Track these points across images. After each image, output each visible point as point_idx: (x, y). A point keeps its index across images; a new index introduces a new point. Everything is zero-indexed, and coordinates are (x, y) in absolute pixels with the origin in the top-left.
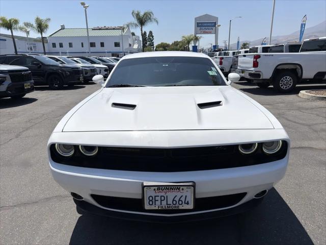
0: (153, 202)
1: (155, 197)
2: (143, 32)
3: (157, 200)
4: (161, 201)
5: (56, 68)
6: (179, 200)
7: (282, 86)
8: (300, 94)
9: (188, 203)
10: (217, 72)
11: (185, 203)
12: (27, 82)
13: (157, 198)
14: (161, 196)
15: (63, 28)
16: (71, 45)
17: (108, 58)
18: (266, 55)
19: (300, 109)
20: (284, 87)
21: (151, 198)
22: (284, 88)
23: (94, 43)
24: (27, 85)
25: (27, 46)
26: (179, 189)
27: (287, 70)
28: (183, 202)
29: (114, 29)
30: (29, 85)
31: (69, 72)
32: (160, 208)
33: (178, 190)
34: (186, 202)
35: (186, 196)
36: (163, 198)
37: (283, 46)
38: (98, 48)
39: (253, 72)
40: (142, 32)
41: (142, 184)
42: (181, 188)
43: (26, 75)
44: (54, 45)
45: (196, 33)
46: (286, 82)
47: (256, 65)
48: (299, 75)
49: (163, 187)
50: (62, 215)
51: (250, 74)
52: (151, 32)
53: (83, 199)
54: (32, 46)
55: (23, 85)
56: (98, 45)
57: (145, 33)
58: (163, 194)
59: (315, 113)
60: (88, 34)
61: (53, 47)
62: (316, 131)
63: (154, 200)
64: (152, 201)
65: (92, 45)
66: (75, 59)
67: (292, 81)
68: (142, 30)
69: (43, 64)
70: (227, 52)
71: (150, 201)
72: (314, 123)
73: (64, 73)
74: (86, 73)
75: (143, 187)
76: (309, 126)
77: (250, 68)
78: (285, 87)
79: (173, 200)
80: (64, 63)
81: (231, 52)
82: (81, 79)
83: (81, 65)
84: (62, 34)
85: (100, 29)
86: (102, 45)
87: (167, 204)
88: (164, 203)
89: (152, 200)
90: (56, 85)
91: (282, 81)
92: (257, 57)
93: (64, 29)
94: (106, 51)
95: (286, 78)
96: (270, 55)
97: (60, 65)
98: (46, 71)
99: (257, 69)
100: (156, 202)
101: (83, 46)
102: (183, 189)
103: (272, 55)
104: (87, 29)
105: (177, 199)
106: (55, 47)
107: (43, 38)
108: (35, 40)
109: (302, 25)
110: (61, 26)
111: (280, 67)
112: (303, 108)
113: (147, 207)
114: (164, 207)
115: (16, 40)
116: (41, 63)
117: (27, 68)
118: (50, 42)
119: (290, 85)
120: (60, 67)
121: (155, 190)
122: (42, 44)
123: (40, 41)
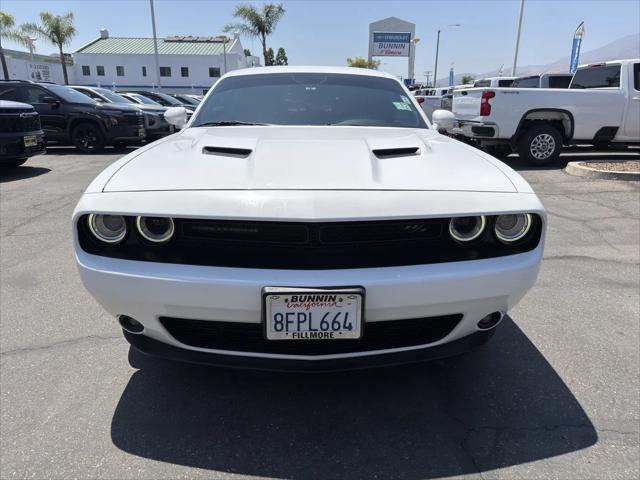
0: (282, 325)
1: (287, 314)
2: (267, 50)
3: (292, 322)
4: (299, 322)
5: (90, 109)
6: (334, 322)
7: (534, 152)
8: (567, 169)
9: (350, 328)
10: (412, 105)
11: (345, 327)
12: (30, 133)
13: (291, 318)
14: (299, 314)
15: (104, 36)
16: (120, 71)
17: (196, 97)
18: (505, 92)
19: (567, 193)
20: (538, 155)
21: (279, 318)
22: (539, 158)
23: (169, 69)
24: (30, 140)
25: (31, 71)
26: (334, 300)
27: (546, 121)
28: (342, 325)
29: (208, 41)
30: (34, 141)
31: (116, 118)
32: (296, 338)
33: (331, 302)
34: (347, 325)
35: (347, 314)
36: (302, 318)
37: (538, 77)
38: (176, 78)
39: (480, 125)
40: (265, 49)
41: (263, 290)
42: (338, 296)
43: (28, 119)
44: (86, 71)
45: (371, 54)
46: (543, 145)
47: (485, 110)
48: (568, 131)
49: (303, 296)
50: (100, 368)
51: (476, 129)
52: (282, 51)
53: (144, 332)
54: (41, 71)
55: (22, 138)
56: (176, 72)
57: (271, 51)
58: (303, 309)
59: (596, 200)
60: (156, 49)
61: (84, 74)
62: (596, 230)
63: (284, 322)
64: (280, 322)
65: (165, 72)
66: (129, 95)
67: (553, 143)
68: (264, 45)
69: (63, 101)
70: (430, 90)
71: (277, 322)
72: (593, 217)
73: (106, 121)
74: (151, 123)
75: (265, 295)
76: (585, 221)
77: (475, 116)
78: (540, 155)
79: (323, 322)
80: (107, 102)
81: (438, 90)
82: (142, 133)
83: (141, 106)
84: (101, 48)
85: (180, 41)
86: (185, 72)
87: (310, 329)
88: (305, 327)
89: (282, 322)
90: (89, 144)
91: (535, 143)
92: (489, 95)
93: (106, 38)
94: (192, 85)
95: (543, 137)
96: (513, 92)
97: (98, 104)
98: (70, 116)
99: (488, 119)
100: (290, 325)
101: (144, 74)
102: (341, 300)
103: (518, 92)
104: (155, 38)
105: (329, 319)
106: (89, 74)
107: (64, 56)
108: (48, 60)
109: (575, 41)
110: (102, 32)
111: (532, 117)
112: (572, 192)
113: (271, 335)
114: (304, 335)
115: (7, 57)
116: (60, 99)
117: (30, 106)
118: (79, 63)
119: (550, 150)
120: (99, 108)
121: (286, 300)
122: (61, 67)
123: (57, 62)
